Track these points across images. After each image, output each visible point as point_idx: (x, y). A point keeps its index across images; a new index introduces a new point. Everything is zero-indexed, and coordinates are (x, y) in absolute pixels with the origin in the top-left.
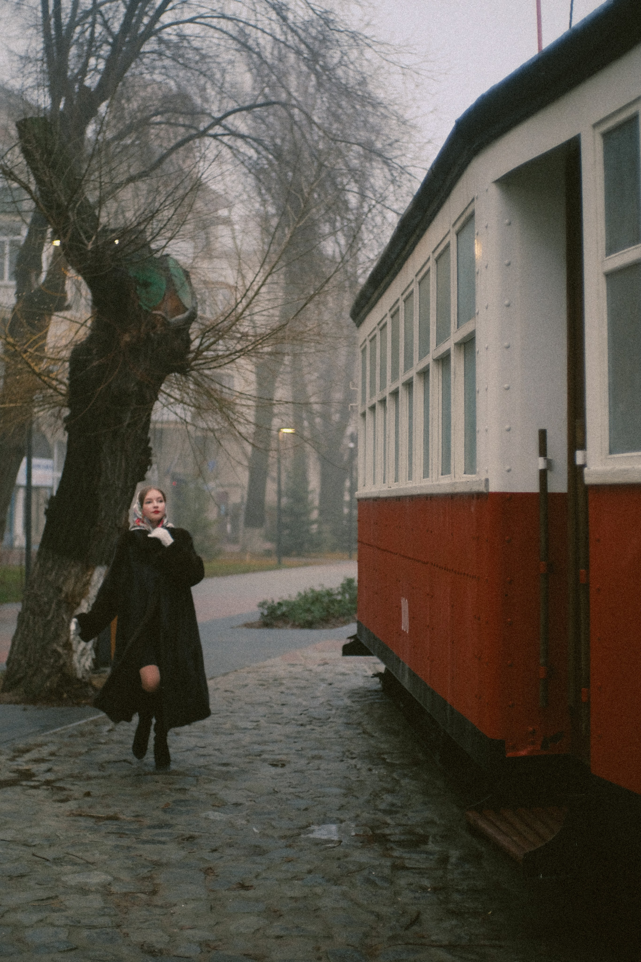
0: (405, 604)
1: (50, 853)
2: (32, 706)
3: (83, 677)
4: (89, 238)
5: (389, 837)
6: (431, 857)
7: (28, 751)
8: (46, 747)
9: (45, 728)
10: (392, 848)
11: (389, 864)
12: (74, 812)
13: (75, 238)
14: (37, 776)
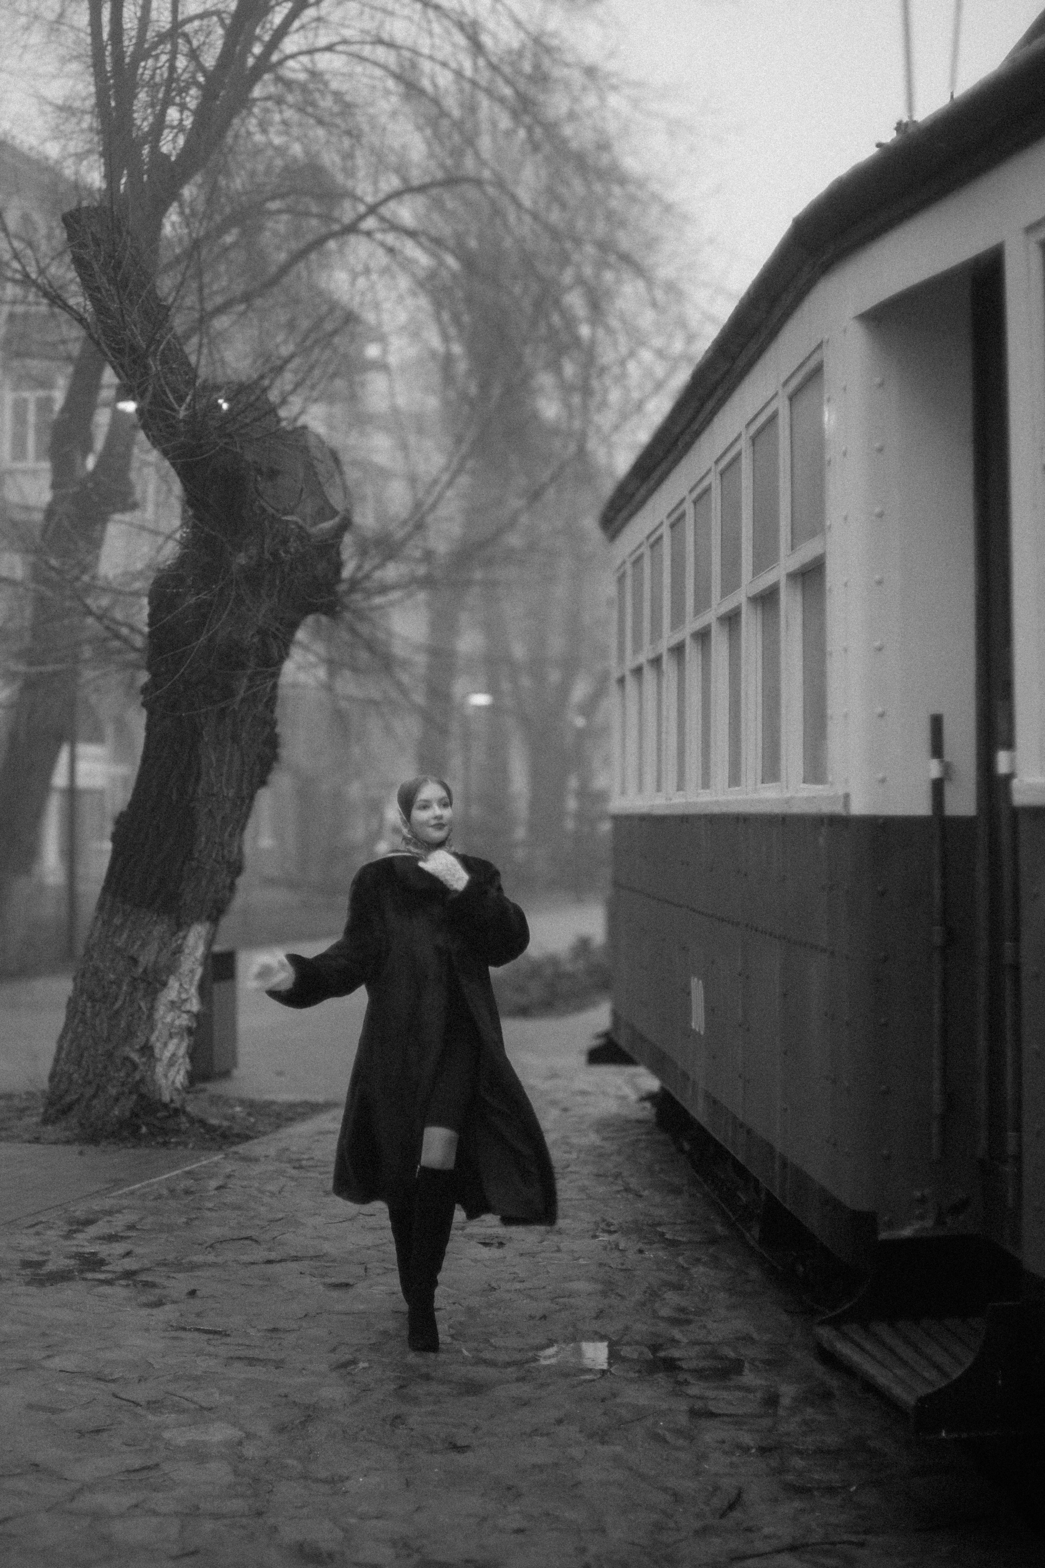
0: (697, 987)
1: (140, 1393)
2: (92, 1146)
3: (172, 1101)
4: (180, 399)
5: (679, 1363)
6: (751, 1396)
7: (89, 1222)
8: (120, 1216)
9: (117, 1183)
10: (687, 1381)
11: (684, 1407)
12: (173, 1323)
13: (159, 399)
14: (110, 1263)
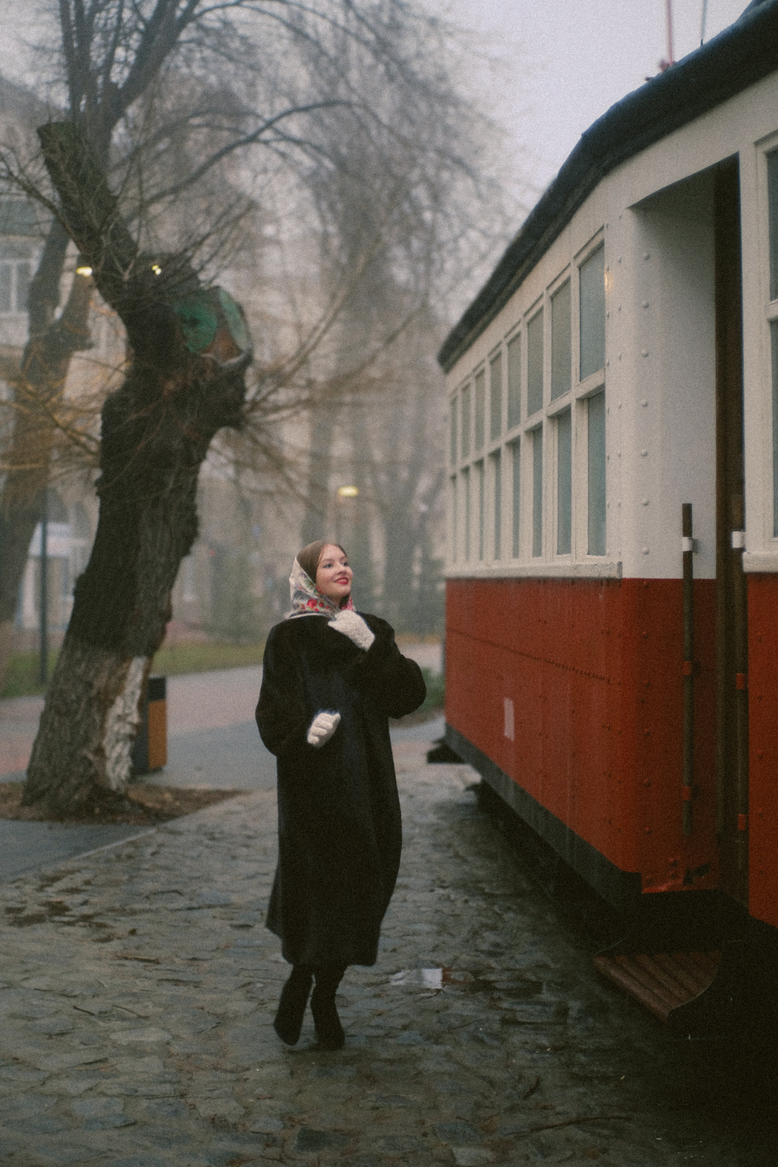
0: (509, 706)
1: (94, 1006)
2: (59, 823)
3: (118, 789)
4: (125, 267)
5: (495, 985)
6: (548, 1009)
7: (58, 879)
8: (79, 875)
10: (499, 998)
11: (498, 1017)
12: (119, 954)
13: (110, 267)
14: (72, 910)
